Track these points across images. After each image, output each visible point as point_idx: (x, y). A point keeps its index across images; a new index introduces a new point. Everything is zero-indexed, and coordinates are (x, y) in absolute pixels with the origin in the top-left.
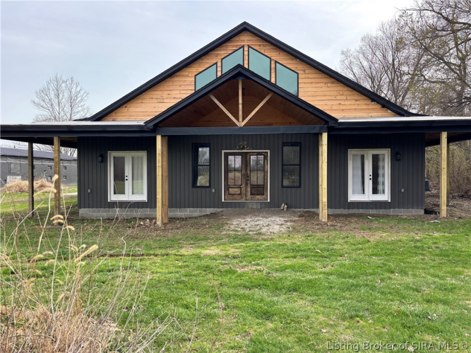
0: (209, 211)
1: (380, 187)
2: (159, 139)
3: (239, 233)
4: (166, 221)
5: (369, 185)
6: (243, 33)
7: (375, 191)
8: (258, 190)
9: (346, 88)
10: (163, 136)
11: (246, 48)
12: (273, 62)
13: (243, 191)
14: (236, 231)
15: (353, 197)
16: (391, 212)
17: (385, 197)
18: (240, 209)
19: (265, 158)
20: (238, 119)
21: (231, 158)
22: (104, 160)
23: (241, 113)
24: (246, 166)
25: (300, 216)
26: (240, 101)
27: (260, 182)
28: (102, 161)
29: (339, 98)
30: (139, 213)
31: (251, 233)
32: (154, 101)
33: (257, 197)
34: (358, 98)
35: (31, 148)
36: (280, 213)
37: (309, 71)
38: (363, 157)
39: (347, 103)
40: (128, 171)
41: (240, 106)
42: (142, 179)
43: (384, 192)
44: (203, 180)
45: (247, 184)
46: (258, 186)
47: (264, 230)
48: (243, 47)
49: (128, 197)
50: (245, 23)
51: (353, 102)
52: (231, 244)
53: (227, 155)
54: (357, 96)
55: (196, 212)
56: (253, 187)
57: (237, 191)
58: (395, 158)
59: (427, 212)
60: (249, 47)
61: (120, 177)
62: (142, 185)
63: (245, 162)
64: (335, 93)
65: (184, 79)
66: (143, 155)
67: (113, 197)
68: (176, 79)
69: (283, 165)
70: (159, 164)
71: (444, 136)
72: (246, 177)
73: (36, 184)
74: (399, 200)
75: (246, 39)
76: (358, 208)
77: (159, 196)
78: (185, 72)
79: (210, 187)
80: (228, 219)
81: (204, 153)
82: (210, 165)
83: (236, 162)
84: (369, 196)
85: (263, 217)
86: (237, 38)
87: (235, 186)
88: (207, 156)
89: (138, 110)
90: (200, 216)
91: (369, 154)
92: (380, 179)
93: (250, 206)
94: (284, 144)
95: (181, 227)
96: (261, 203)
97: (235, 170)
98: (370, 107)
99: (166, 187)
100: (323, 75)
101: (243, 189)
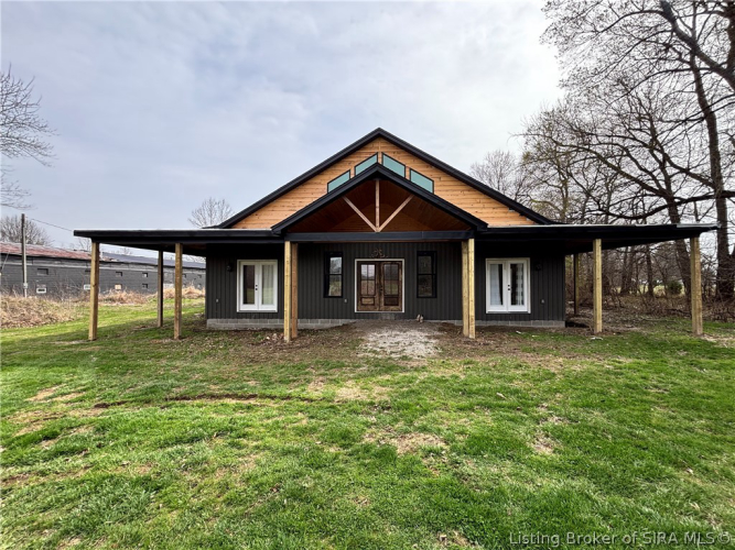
0: (341, 322)
1: (519, 298)
2: (287, 245)
3: (380, 357)
4: (295, 335)
5: (507, 295)
6: (377, 140)
7: (514, 302)
8: (393, 300)
9: (483, 196)
10: (292, 243)
11: (380, 155)
12: (407, 170)
13: (377, 302)
14: (375, 352)
15: (491, 308)
16: (532, 324)
17: (525, 308)
18: (374, 321)
19: (400, 267)
20: (374, 224)
21: (364, 267)
22: (233, 269)
23: (378, 217)
24: (380, 275)
25: (440, 330)
26: (378, 204)
27: (395, 292)
28: (231, 271)
29: (475, 205)
30: (269, 324)
31: (393, 356)
32: (285, 208)
33: (392, 307)
34: (496, 206)
35: (161, 256)
36: (416, 326)
37: (445, 178)
38: (500, 267)
39: (484, 211)
40: (258, 281)
41: (378, 210)
42: (272, 286)
43: (523, 303)
44: (335, 289)
45: (380, 295)
46: (392, 296)
47: (408, 352)
48: (377, 154)
49: (257, 307)
50: (379, 129)
51: (491, 210)
52: (373, 376)
53: (360, 264)
54: (495, 204)
55: (328, 323)
56: (387, 297)
57: (370, 301)
58: (534, 269)
59: (569, 324)
60: (383, 154)
61: (249, 285)
62: (272, 295)
63: (378, 271)
64: (473, 201)
65: (316, 186)
66: (274, 263)
67: (242, 307)
68: (308, 187)
69: (418, 275)
70: (287, 273)
71: (598, 243)
72: (379, 287)
73: (184, 291)
74: (539, 311)
75: (379, 146)
76: (497, 320)
77: (287, 309)
78: (317, 180)
79: (342, 297)
80: (363, 333)
81: (337, 262)
82: (342, 275)
83: (369, 270)
84: (507, 308)
85: (401, 331)
86: (370, 145)
87: (368, 296)
88: (339, 265)
89: (269, 217)
90: (332, 328)
91: (507, 264)
92: (519, 290)
93: (384, 317)
94: (420, 254)
95: (311, 344)
96: (396, 315)
97: (368, 279)
98: (508, 215)
99: (295, 298)
100: (459, 183)
101: (377, 299)
